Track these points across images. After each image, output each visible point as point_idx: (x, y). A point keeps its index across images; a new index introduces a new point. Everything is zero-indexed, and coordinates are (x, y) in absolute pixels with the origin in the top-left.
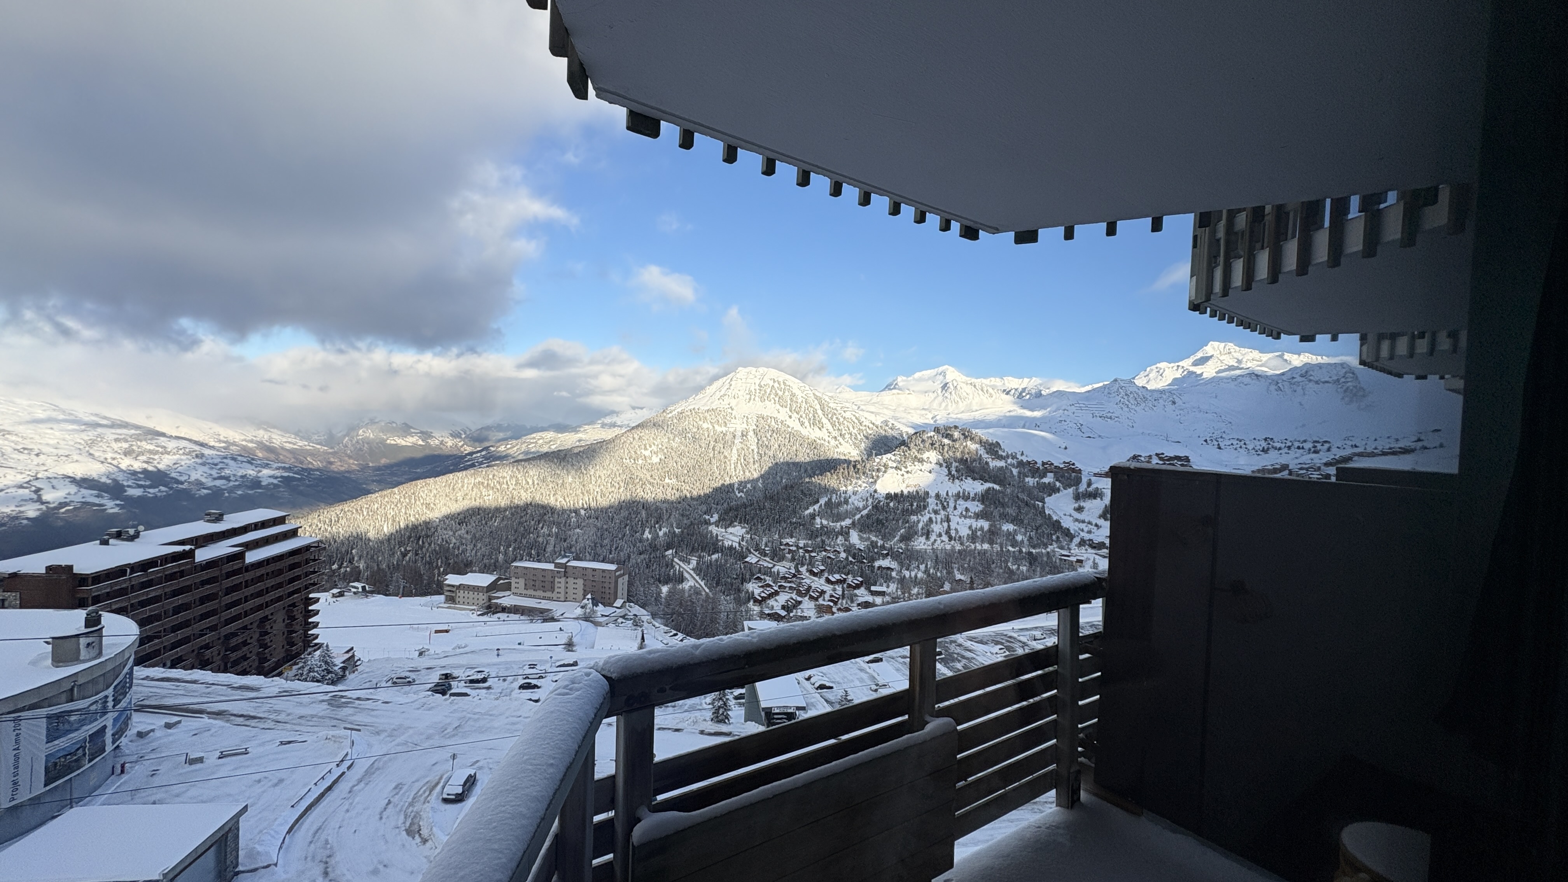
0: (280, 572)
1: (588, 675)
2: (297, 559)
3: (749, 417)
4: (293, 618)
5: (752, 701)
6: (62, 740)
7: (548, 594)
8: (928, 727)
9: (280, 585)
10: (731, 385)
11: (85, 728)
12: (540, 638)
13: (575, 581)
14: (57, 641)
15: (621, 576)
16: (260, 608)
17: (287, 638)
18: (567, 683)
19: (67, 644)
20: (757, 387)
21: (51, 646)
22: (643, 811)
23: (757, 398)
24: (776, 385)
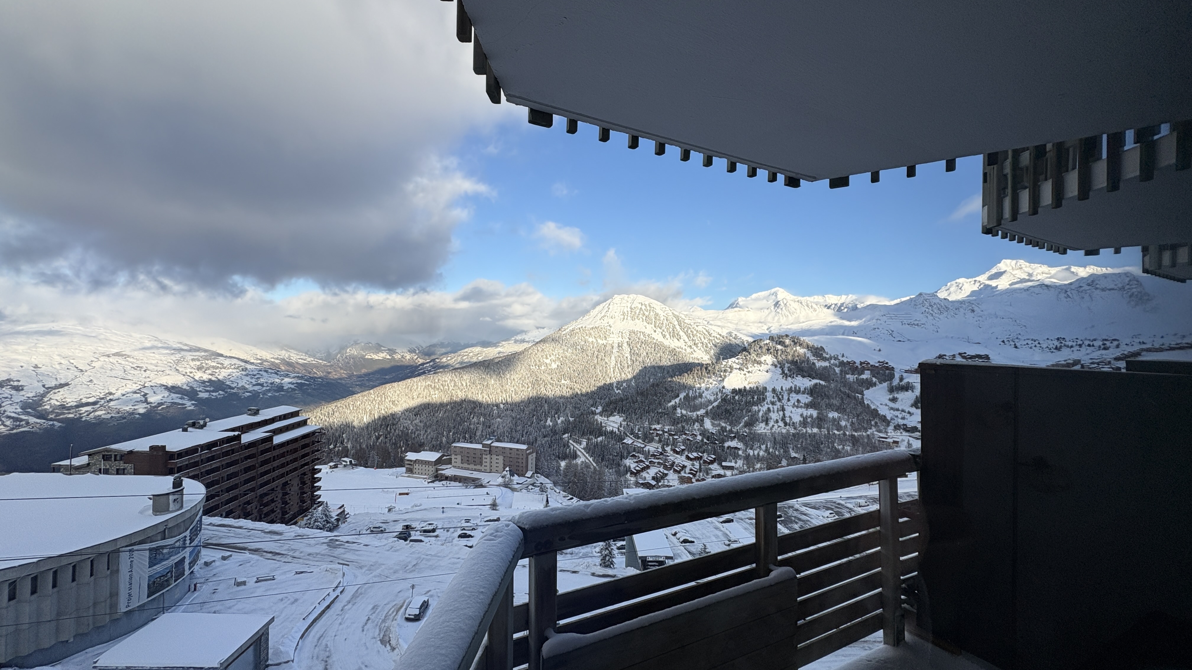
0: (295, 450)
1: (507, 526)
2: (307, 441)
3: (624, 332)
4: (304, 483)
5: (631, 552)
6: (157, 566)
7: (478, 467)
8: (773, 574)
9: (295, 460)
10: (609, 309)
11: (172, 558)
12: (473, 500)
13: (497, 457)
14: (155, 497)
15: (530, 454)
16: (282, 476)
17: (300, 497)
18: (493, 531)
19: (163, 499)
20: (629, 310)
21: (152, 501)
22: (550, 632)
23: (629, 318)
24: (643, 307)
